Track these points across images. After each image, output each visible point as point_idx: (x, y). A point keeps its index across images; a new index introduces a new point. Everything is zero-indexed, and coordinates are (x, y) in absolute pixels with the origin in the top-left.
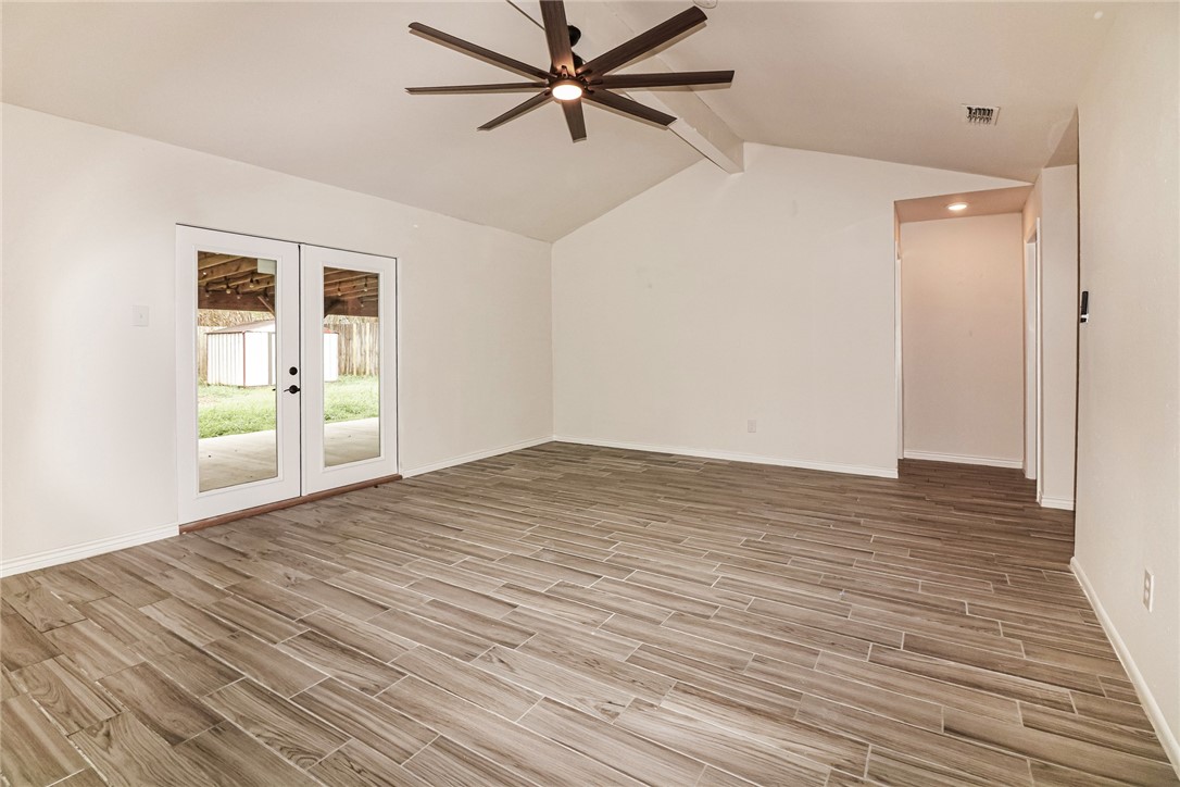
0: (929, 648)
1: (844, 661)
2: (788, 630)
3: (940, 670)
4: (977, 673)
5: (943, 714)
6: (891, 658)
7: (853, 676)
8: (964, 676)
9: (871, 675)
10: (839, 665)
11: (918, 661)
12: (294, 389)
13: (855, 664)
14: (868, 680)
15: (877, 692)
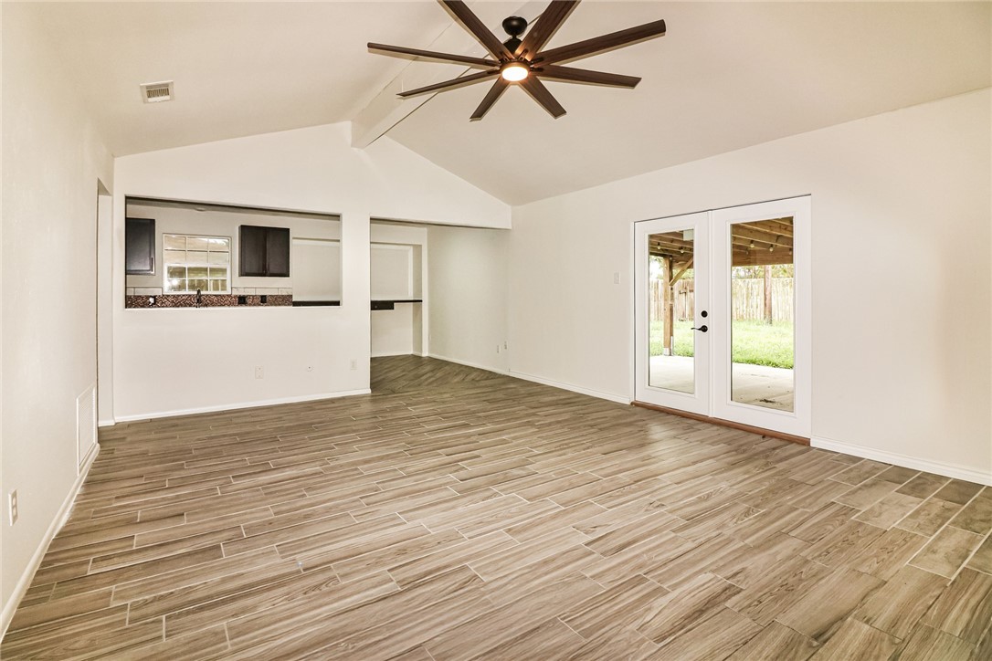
0: (200, 556)
1: (256, 518)
2: (307, 517)
3: (188, 544)
4: (160, 555)
5: (185, 521)
6: (226, 535)
7: (245, 514)
8: (170, 547)
9: (235, 519)
10: (257, 515)
11: (207, 542)
12: (704, 329)
13: (248, 520)
14: (235, 516)
15: (227, 513)
